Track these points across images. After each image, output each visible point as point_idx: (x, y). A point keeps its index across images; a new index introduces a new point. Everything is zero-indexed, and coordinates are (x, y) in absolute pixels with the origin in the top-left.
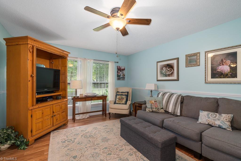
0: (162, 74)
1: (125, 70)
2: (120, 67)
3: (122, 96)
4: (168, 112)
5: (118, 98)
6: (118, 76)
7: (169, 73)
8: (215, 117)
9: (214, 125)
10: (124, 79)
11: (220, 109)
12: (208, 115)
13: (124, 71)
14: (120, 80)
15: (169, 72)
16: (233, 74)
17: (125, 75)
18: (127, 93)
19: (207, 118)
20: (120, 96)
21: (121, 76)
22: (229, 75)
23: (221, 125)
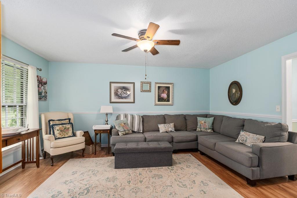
0: (117, 96)
1: (47, 84)
2: (41, 79)
3: (64, 125)
4: (134, 131)
5: (58, 130)
6: (40, 93)
7: (125, 96)
8: (168, 126)
9: (168, 131)
10: (47, 98)
11: (167, 121)
12: (164, 126)
13: (46, 86)
14: (41, 100)
15: (125, 94)
16: (168, 99)
17: (46, 93)
18: (68, 120)
19: (165, 128)
20: (61, 126)
21: (43, 94)
22: (167, 100)
23: (172, 130)
